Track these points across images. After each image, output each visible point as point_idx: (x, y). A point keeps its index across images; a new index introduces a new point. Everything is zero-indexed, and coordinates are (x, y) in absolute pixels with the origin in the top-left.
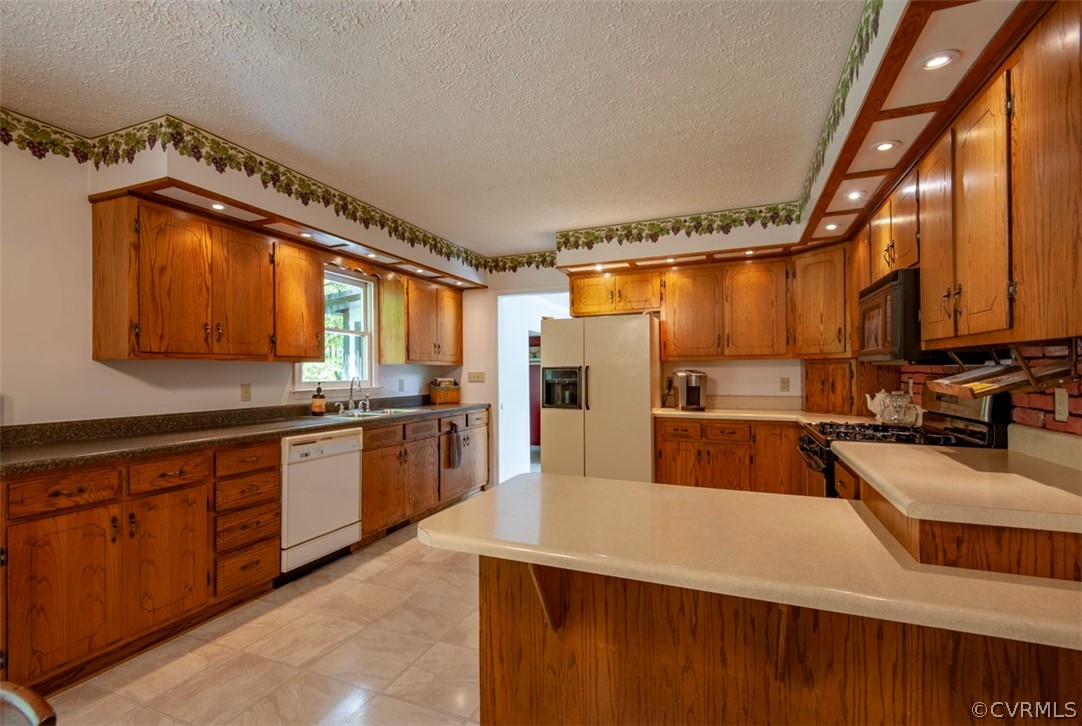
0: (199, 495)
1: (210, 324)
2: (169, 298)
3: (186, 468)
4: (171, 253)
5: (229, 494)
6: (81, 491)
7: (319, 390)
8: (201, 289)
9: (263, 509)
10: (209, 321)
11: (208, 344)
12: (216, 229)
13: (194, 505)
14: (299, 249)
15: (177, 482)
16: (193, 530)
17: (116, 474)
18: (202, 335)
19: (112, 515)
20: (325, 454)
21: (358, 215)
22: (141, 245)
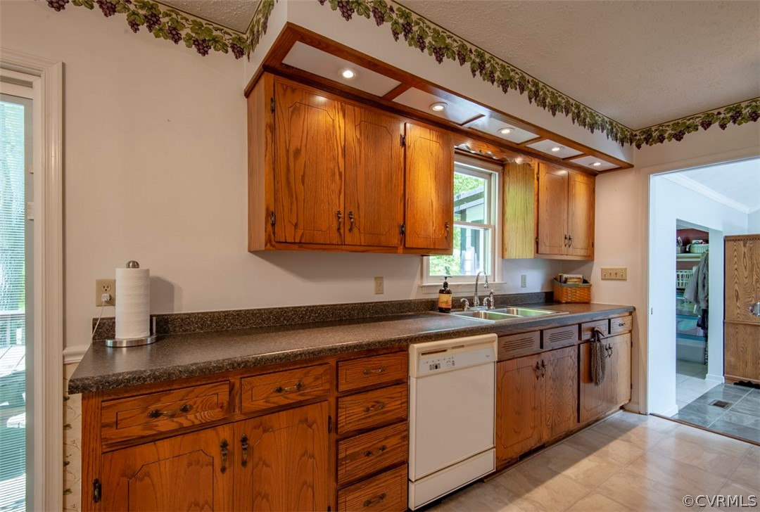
0: (318, 414)
1: (342, 212)
2: (303, 185)
3: (307, 381)
4: (305, 133)
5: (353, 413)
6: (185, 410)
7: (446, 285)
8: (333, 175)
9: (389, 430)
10: (342, 209)
11: (340, 234)
12: (349, 108)
13: (314, 426)
14: (430, 130)
15: (295, 398)
16: (313, 456)
17: (226, 388)
18: (335, 225)
19: (222, 438)
20: (456, 366)
21: (496, 75)
22: (277, 126)
